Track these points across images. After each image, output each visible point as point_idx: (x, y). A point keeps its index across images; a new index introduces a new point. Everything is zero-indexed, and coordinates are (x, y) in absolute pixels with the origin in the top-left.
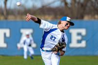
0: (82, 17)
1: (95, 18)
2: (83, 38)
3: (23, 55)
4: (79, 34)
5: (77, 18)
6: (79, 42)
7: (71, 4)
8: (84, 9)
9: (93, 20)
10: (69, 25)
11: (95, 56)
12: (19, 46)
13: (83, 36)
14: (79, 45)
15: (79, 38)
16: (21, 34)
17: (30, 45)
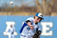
4: (48, 26)
5: (46, 15)
6: (48, 31)
12: (5, 33)
15: (48, 29)
16: (6, 26)
17: (13, 33)
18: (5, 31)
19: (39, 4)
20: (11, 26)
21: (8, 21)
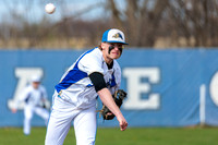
0: (151, 43)
1: (179, 45)
2: (154, 88)
3: (22, 127)
4: (144, 80)
5: (140, 45)
6: (144, 96)
7: (127, 13)
8: (156, 25)
9: (174, 48)
11: (179, 128)
13: (152, 85)
14: (144, 105)
15: (145, 88)
16: (17, 80)
18: (12, 96)
21: (23, 65)
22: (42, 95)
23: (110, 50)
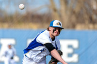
0: (74, 26)
1: (89, 28)
2: (75, 51)
4: (70, 46)
6: (70, 55)
9: (87, 30)
10: (57, 31)
13: (74, 49)
15: (70, 51)
17: (12, 58)
19: (55, 10)
20: (10, 47)
22: (13, 53)
23: (54, 31)
